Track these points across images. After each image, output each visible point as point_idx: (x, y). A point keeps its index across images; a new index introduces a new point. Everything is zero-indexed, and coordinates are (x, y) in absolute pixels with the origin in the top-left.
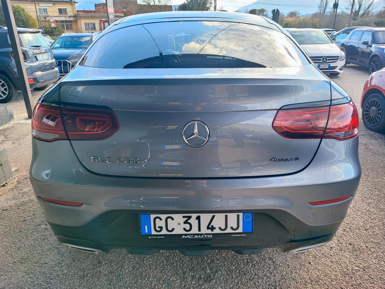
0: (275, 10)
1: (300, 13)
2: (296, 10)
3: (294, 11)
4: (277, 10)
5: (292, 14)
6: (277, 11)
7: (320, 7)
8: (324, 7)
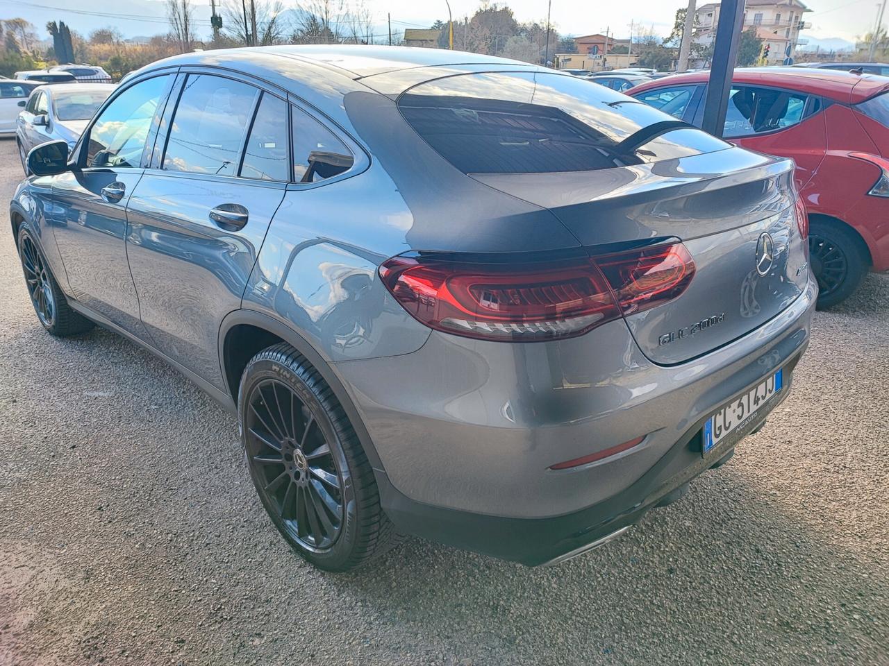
0: (55, 24)
1: (122, 33)
2: (110, 27)
3: (105, 28)
4: (62, 24)
5: (103, 37)
6: (60, 26)
7: (174, 21)
8: (183, 22)
